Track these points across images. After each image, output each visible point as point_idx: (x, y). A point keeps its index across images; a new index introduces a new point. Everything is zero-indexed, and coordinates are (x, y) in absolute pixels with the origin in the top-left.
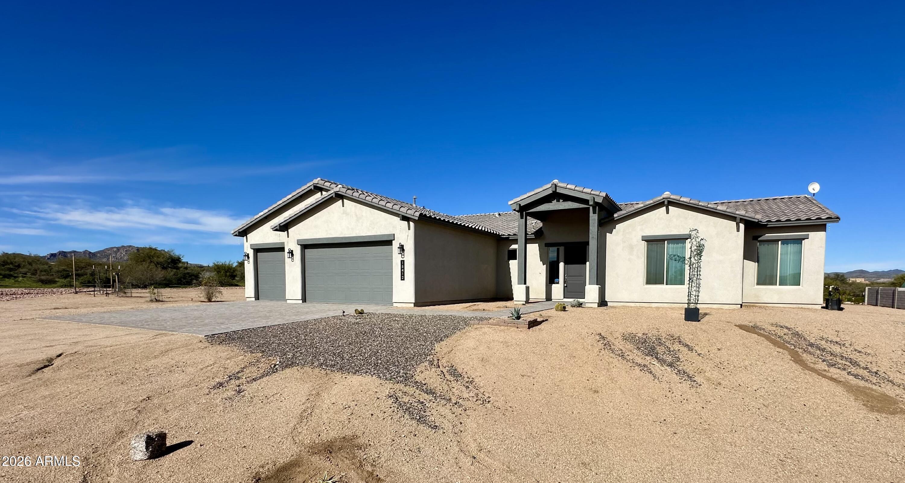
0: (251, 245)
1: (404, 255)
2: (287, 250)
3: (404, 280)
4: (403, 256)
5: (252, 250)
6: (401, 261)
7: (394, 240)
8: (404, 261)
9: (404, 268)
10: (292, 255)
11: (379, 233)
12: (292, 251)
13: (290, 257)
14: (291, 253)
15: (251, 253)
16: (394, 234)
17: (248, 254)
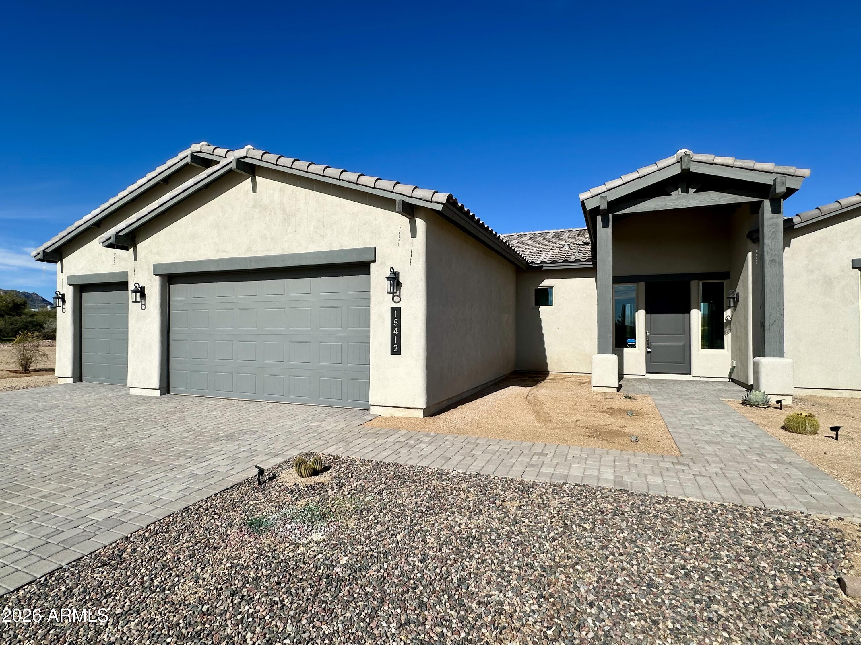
0: (69, 278)
1: (399, 296)
2: (131, 287)
3: (399, 353)
4: (396, 299)
5: (71, 288)
6: (393, 310)
7: (375, 261)
8: (399, 309)
9: (399, 327)
10: (143, 295)
11: (336, 247)
12: (143, 288)
13: (139, 300)
14: (141, 292)
15: (69, 292)
16: (375, 248)
17: (63, 295)
